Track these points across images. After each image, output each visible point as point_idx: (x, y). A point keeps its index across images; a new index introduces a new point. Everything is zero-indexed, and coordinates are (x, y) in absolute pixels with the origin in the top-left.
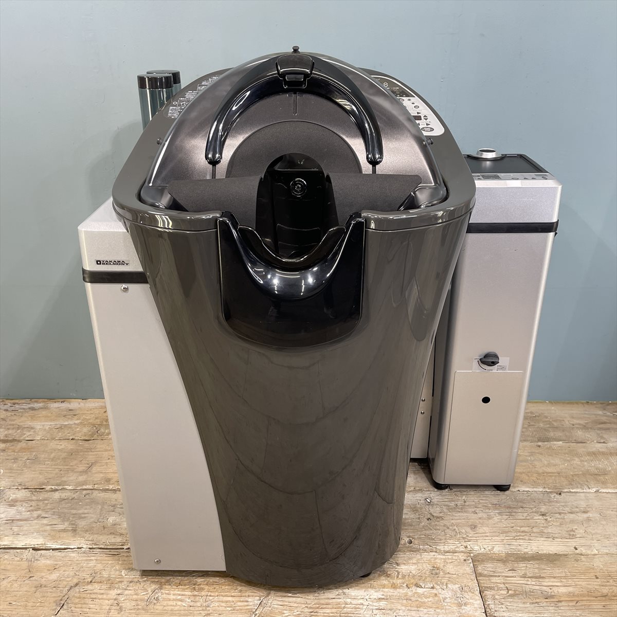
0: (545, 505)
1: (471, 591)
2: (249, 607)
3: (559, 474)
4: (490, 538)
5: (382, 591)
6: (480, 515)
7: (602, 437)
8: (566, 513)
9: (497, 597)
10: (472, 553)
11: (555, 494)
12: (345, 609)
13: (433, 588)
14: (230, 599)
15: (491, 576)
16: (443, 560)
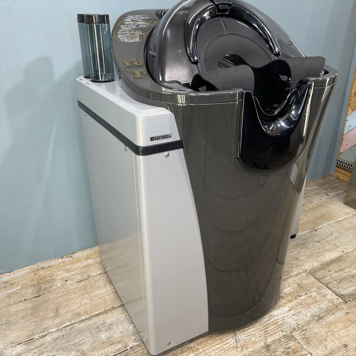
0: (315, 237)
1: (322, 288)
2: (232, 346)
3: (308, 222)
4: (308, 261)
5: (287, 306)
6: (295, 252)
7: (309, 200)
8: (326, 238)
9: (335, 286)
10: (307, 271)
11: (315, 231)
12: (279, 323)
13: (306, 294)
14: (218, 346)
15: (324, 277)
16: (299, 280)
